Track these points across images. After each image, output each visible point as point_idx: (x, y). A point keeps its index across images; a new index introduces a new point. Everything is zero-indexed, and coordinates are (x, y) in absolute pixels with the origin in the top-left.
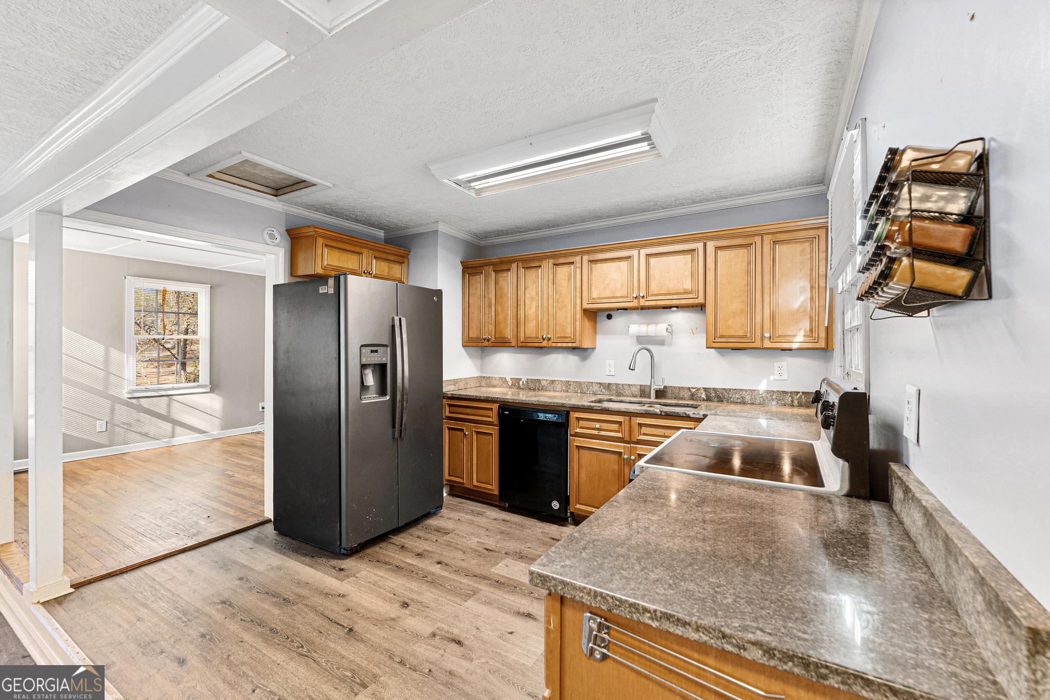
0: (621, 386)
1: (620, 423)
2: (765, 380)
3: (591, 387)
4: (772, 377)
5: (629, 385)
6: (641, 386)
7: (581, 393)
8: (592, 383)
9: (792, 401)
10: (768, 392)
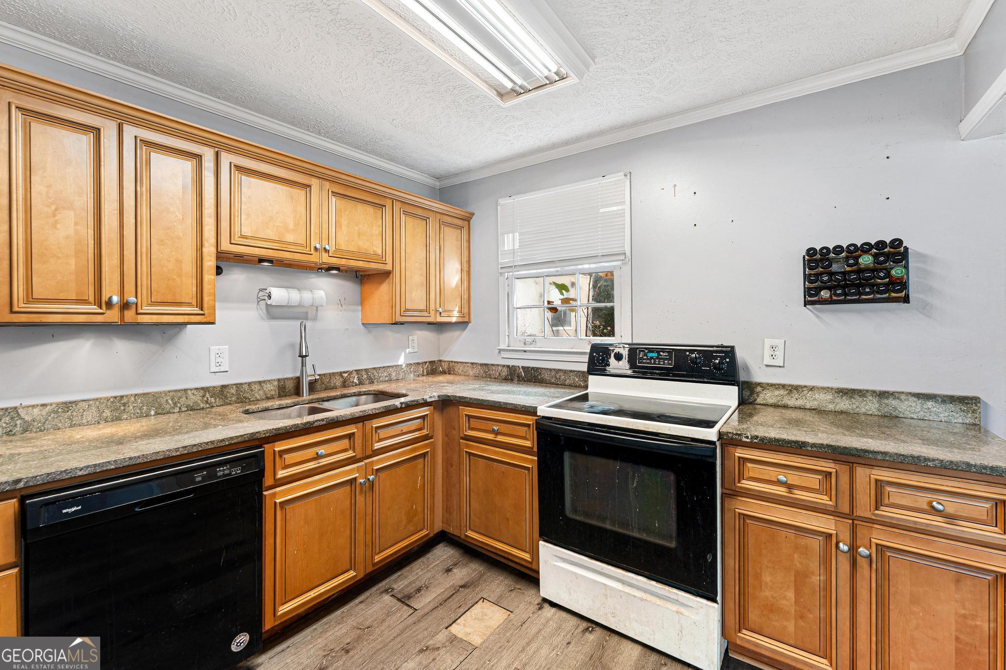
0: (246, 387)
1: (350, 436)
2: (403, 354)
3: (184, 399)
4: (408, 350)
5: (260, 383)
6: (279, 380)
7: (157, 414)
8: (185, 390)
9: (423, 371)
10: (409, 365)
